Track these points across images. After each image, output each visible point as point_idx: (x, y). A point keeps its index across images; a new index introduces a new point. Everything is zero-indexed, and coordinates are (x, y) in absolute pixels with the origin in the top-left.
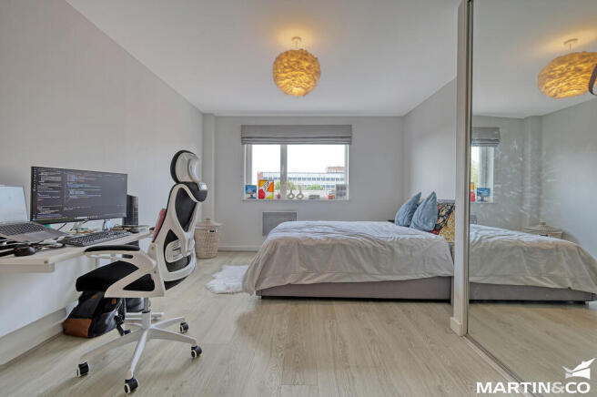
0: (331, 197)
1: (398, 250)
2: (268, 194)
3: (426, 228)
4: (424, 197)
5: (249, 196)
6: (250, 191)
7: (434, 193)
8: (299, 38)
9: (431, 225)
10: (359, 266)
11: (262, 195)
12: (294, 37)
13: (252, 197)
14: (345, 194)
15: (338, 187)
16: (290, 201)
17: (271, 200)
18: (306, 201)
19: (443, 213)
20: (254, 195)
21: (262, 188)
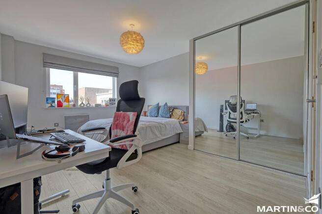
0: (107, 105)
1: (167, 126)
2: (65, 104)
3: (167, 116)
4: (162, 104)
5: (50, 105)
6: (50, 101)
7: (166, 103)
8: (134, 25)
9: (169, 115)
10: (156, 135)
11: (60, 104)
12: (131, 24)
13: (52, 106)
14: (115, 104)
15: (110, 100)
16: (82, 108)
17: (67, 108)
18: (93, 108)
19: (171, 111)
20: (53, 104)
21: (60, 99)
